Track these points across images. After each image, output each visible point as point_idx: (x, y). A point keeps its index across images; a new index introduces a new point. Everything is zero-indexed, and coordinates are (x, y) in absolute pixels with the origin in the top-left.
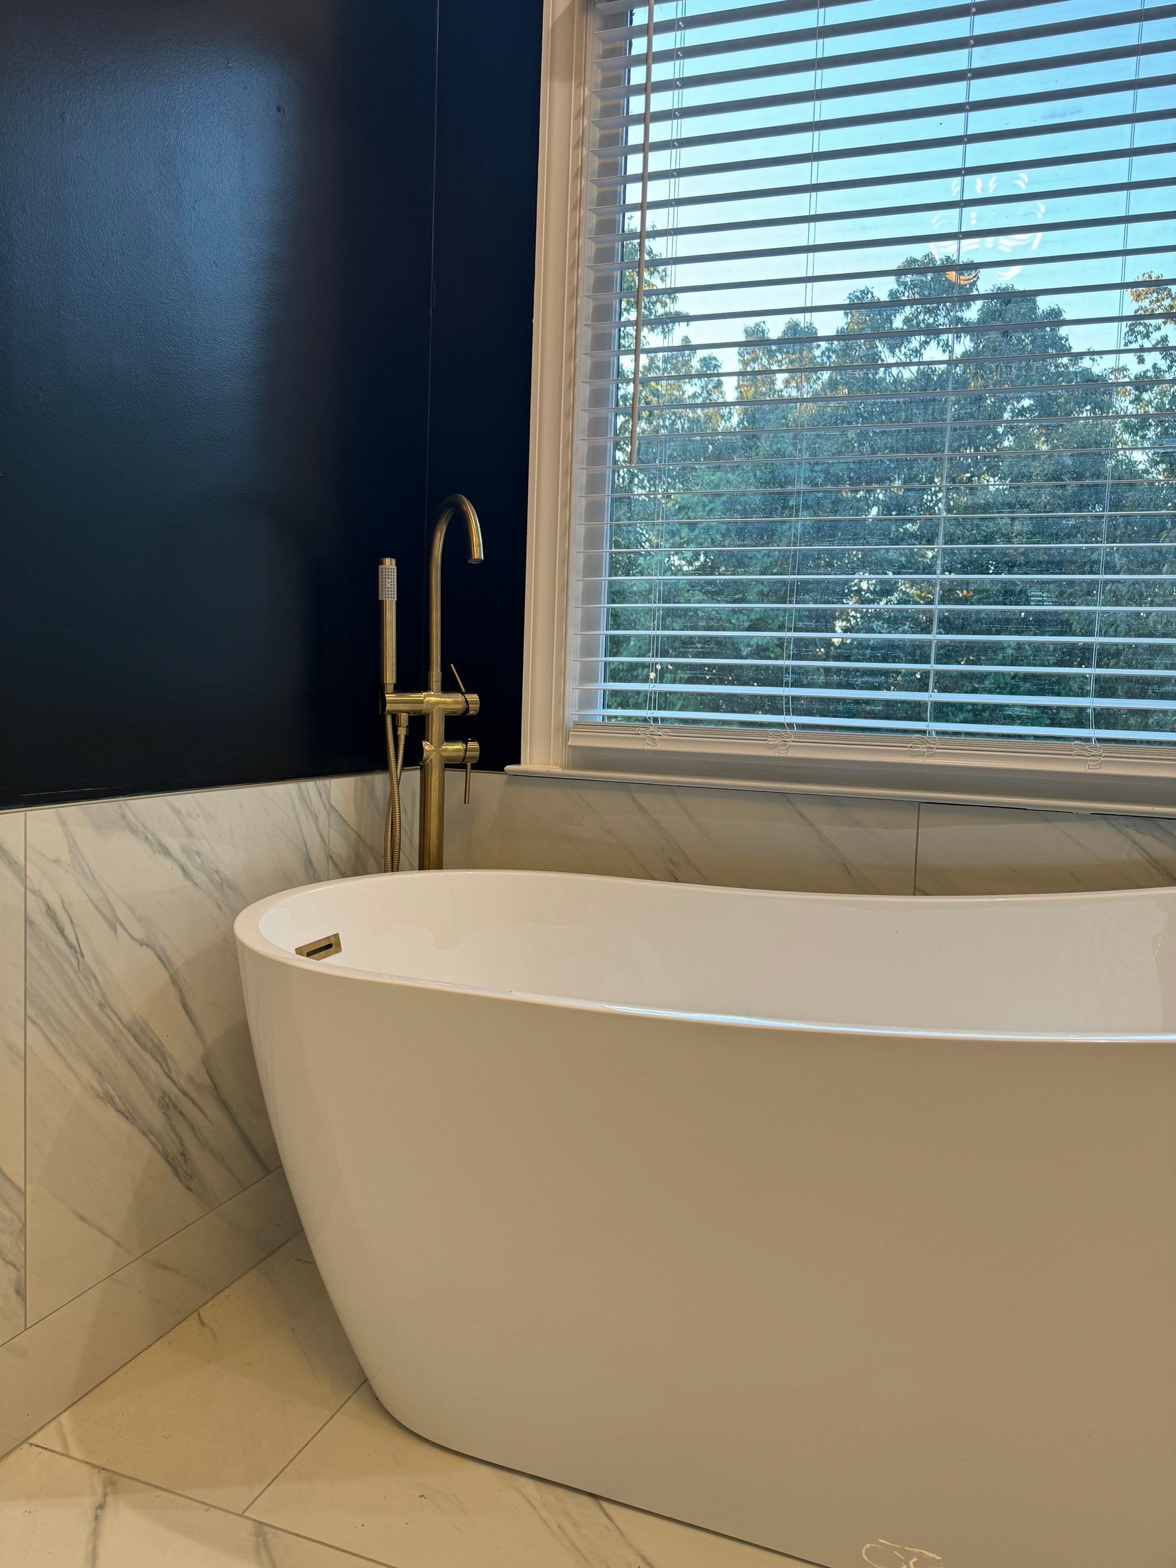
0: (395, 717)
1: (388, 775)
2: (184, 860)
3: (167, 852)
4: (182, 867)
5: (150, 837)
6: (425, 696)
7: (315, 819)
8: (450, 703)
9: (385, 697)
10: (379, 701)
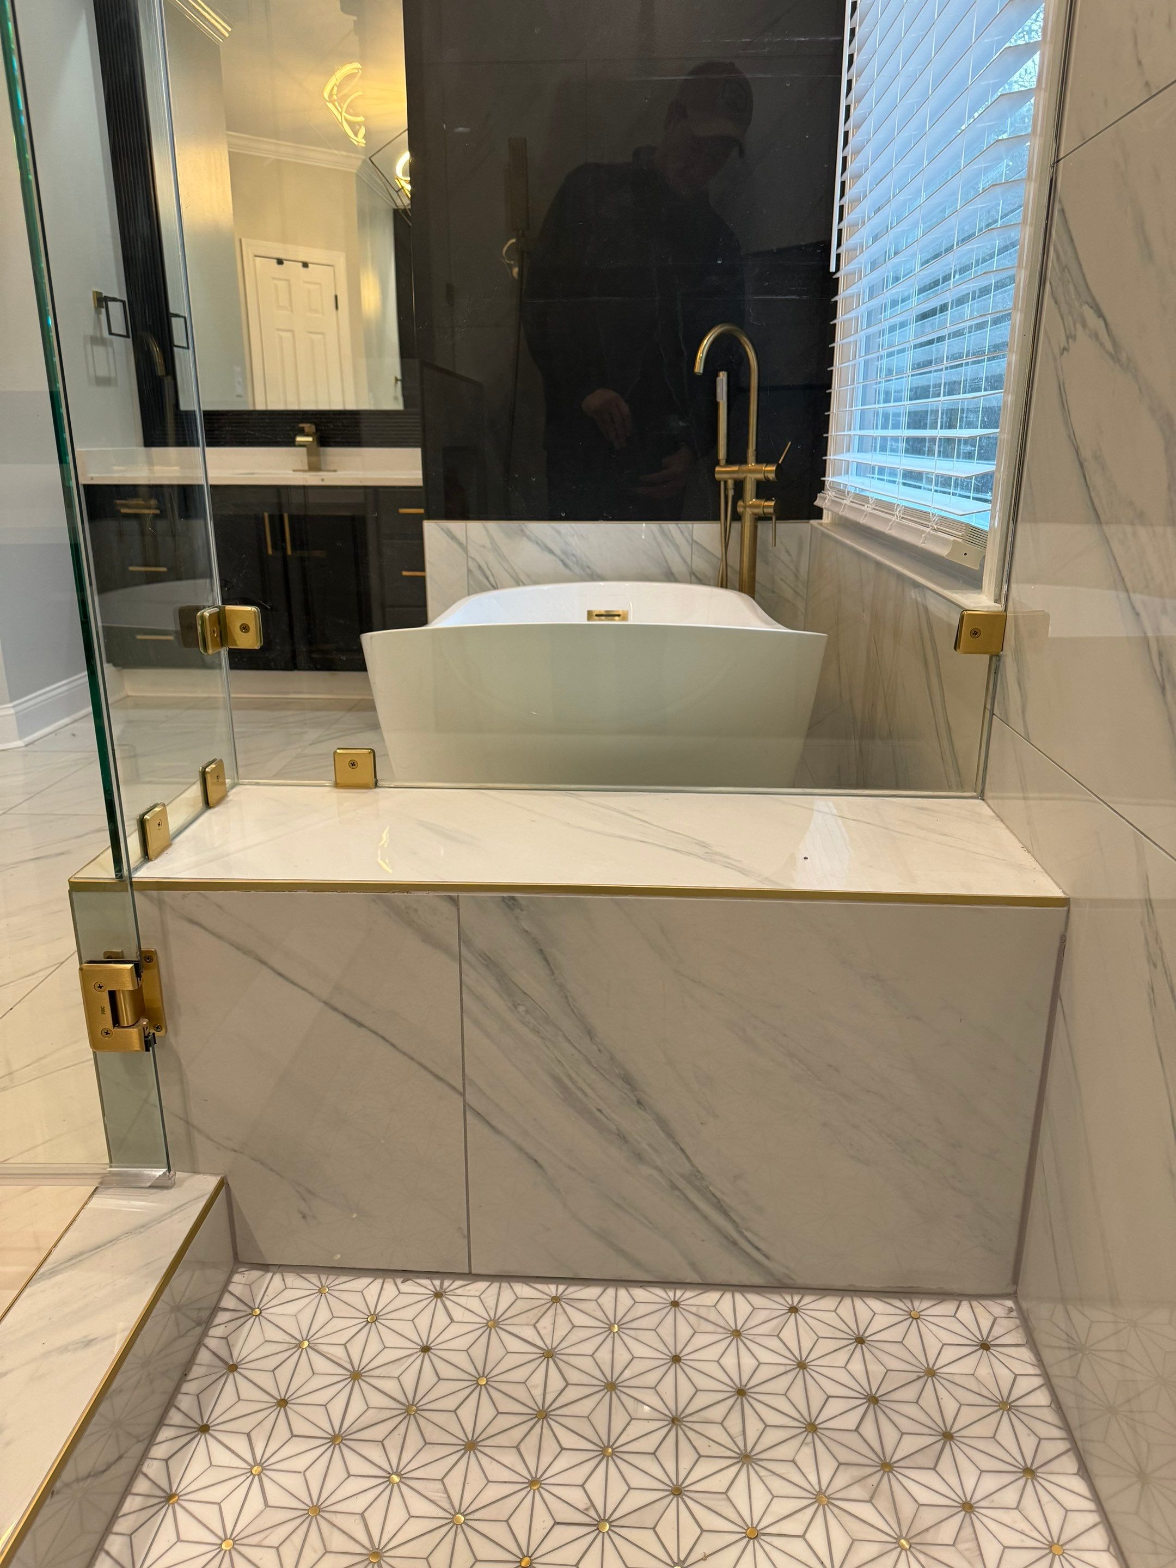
0: (726, 482)
1: (719, 523)
2: (563, 557)
3: (551, 552)
4: (562, 561)
5: (540, 542)
6: (744, 467)
7: (677, 547)
8: (759, 472)
9: (717, 469)
10: (713, 472)
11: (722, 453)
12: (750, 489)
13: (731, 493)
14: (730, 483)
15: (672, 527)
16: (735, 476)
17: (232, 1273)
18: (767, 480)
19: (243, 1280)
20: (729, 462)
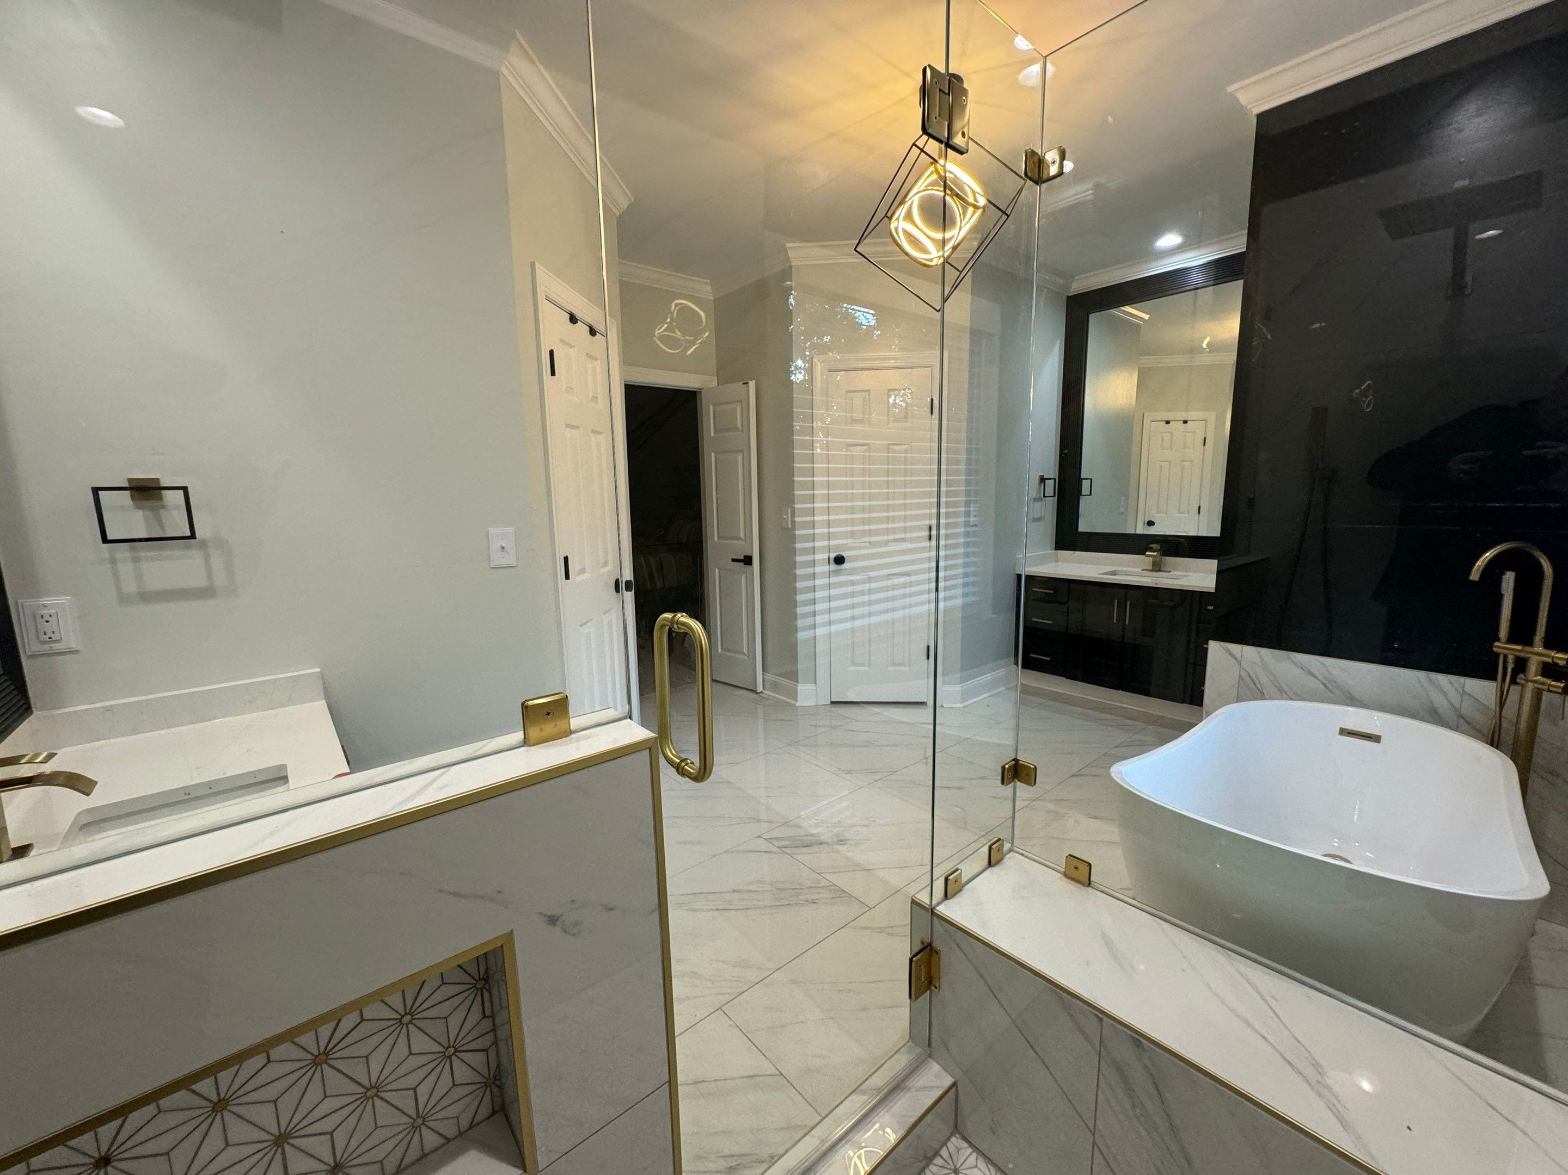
0: (1505, 656)
1: (1495, 684)
2: (1325, 682)
3: (1314, 676)
4: (1324, 684)
5: (1305, 669)
6: (1528, 649)
7: (1445, 694)
8: (1548, 656)
9: (1496, 644)
10: (1492, 646)
11: (1503, 632)
12: (1533, 667)
13: (1510, 666)
14: (1511, 658)
15: (1442, 679)
16: (1518, 654)
17: (952, 1134)
18: (1557, 665)
19: (956, 1144)
20: (1511, 640)
